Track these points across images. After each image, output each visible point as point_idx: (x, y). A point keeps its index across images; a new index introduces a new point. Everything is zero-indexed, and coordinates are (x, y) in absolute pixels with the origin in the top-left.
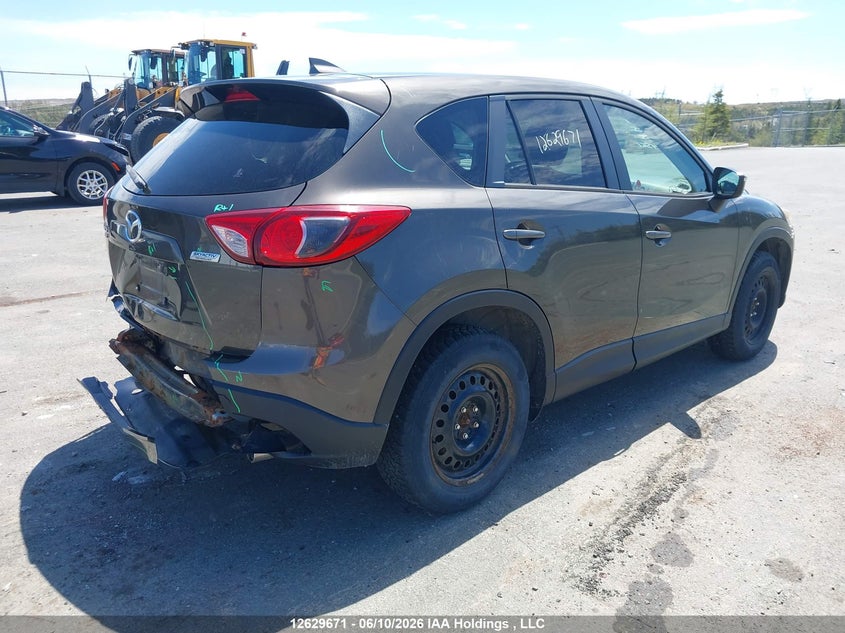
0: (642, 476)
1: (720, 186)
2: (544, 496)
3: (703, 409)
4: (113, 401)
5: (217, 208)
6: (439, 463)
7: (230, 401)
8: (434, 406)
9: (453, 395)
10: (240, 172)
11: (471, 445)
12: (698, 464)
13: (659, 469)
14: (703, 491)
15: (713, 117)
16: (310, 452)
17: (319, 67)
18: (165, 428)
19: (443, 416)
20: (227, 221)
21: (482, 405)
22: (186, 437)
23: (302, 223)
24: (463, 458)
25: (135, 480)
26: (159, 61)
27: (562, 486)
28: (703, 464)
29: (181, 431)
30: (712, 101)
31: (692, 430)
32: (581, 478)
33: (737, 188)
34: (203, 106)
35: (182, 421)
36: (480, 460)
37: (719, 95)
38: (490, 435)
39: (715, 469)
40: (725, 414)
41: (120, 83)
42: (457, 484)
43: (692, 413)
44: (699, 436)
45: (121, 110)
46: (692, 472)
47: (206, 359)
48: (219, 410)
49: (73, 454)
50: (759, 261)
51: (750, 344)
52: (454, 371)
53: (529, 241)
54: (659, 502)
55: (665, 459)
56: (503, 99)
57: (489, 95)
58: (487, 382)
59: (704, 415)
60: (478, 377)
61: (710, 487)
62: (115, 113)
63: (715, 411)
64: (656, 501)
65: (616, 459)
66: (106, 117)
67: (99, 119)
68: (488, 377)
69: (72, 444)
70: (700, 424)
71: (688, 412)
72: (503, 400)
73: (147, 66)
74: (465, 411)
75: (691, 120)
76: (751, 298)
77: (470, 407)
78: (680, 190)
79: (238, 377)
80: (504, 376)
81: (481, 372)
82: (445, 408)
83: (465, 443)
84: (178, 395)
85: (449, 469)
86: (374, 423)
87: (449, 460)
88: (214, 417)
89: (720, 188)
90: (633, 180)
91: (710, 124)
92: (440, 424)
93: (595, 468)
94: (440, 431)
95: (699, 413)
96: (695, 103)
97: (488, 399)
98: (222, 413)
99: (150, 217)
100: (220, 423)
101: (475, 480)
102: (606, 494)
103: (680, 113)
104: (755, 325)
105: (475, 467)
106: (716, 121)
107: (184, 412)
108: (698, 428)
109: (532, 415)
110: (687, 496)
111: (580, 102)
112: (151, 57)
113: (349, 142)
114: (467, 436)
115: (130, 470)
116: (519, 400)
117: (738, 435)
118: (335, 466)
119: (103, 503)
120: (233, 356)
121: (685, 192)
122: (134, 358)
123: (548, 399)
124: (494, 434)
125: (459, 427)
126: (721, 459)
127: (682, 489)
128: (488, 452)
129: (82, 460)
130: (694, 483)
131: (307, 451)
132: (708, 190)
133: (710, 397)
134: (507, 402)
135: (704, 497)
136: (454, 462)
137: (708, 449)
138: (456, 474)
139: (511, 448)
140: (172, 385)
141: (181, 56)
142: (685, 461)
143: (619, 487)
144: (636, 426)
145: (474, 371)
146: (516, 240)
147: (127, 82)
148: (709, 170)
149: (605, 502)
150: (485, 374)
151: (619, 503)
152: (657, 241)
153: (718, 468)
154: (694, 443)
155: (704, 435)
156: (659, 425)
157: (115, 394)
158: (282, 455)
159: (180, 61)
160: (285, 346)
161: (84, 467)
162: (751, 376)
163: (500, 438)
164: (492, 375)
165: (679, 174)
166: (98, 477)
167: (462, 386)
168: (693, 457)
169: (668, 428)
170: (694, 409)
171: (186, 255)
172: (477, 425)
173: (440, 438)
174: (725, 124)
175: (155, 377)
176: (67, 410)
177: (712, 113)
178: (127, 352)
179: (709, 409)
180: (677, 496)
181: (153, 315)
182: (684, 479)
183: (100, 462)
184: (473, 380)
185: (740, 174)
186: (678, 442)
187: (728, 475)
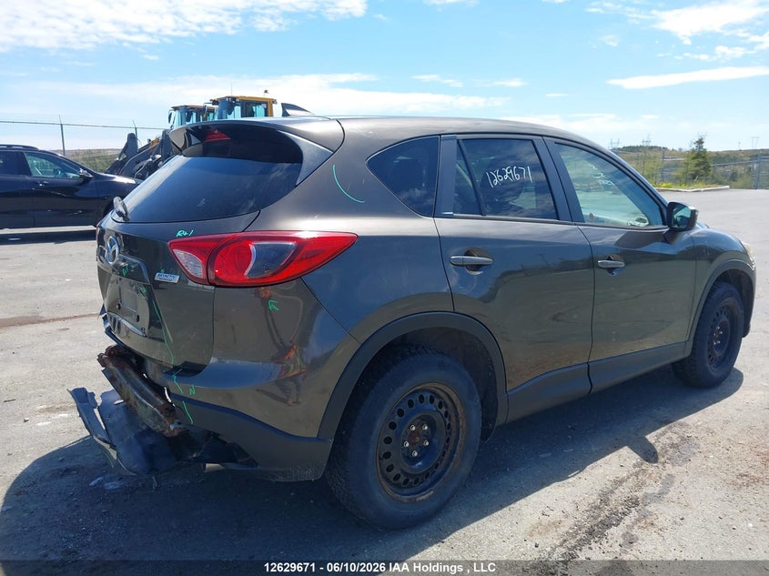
0: (594, 499)
1: (674, 220)
2: (494, 515)
3: (664, 433)
4: (96, 411)
5: (179, 234)
6: (387, 480)
7: (185, 413)
8: (380, 423)
9: (401, 413)
10: (203, 202)
11: (420, 463)
12: (652, 488)
13: (612, 492)
14: (655, 517)
15: (696, 161)
16: (257, 464)
17: (289, 111)
18: (135, 437)
19: (391, 433)
20: (185, 245)
21: (432, 425)
22: (152, 447)
23: (252, 248)
24: (412, 476)
25: (110, 486)
26: (194, 114)
27: (513, 505)
28: (658, 489)
29: (149, 440)
30: (694, 147)
31: (650, 455)
32: (533, 498)
33: (690, 221)
34: (190, 145)
35: (149, 430)
36: (428, 478)
37: (700, 142)
38: (440, 454)
39: (669, 495)
40: (684, 440)
41: (159, 134)
42: (405, 501)
43: (651, 438)
44: (656, 461)
45: (158, 156)
46: (646, 496)
47: (167, 373)
48: (177, 421)
49: (60, 459)
50: (719, 291)
51: (714, 372)
52: (401, 388)
53: (477, 267)
54: (609, 526)
55: (618, 482)
56: (455, 138)
57: (440, 135)
58: (437, 401)
59: (664, 440)
60: (427, 396)
61: (663, 513)
62: (153, 159)
63: (675, 436)
64: (606, 525)
65: (570, 480)
66: (145, 163)
67: (140, 165)
68: (439, 397)
69: (62, 451)
70: (658, 449)
71: (648, 437)
72: (453, 419)
73: (184, 119)
74: (414, 428)
75: (676, 165)
76: (713, 327)
77: (420, 425)
78: (637, 223)
79: (191, 390)
80: (454, 396)
81: (429, 391)
82: (393, 426)
83: (414, 460)
84: (146, 406)
85: (398, 486)
86: (318, 438)
87: (397, 477)
88: (172, 427)
89: (676, 222)
90: (585, 213)
91: (692, 168)
92: (388, 440)
93: (548, 489)
94: (387, 448)
95: (658, 437)
96: (680, 149)
97: (438, 418)
98: (179, 423)
99: (130, 243)
100: (176, 433)
101: (424, 497)
102: (556, 515)
103: (664, 158)
104: (718, 354)
105: (427, 484)
106: (698, 165)
107: (150, 422)
108: (655, 453)
109: (485, 434)
110: (638, 520)
111: (532, 141)
112: (187, 111)
113: (303, 174)
114: (416, 454)
115: (107, 476)
116: (469, 419)
117: (696, 461)
118: (281, 479)
119: (77, 506)
120: (189, 370)
121: (642, 225)
122: (116, 370)
123: (501, 419)
124: (444, 453)
125: (407, 445)
126: (676, 484)
127: (634, 514)
128: (438, 471)
129: (67, 465)
130: (647, 508)
131: (253, 463)
132: (664, 224)
133: (671, 422)
134: (458, 421)
135: (655, 522)
136: (402, 480)
137: (664, 473)
138: (406, 491)
139: (462, 466)
140: (143, 397)
141: (212, 111)
142: (640, 485)
143: (570, 509)
144: (594, 449)
145: (424, 390)
146: (463, 266)
147: (165, 134)
148: (664, 206)
149: (554, 523)
150: (434, 393)
151: (567, 525)
152: (611, 270)
153: (672, 493)
154: (651, 468)
155: (662, 459)
156: (616, 447)
157: (99, 405)
158: (231, 466)
159: (211, 115)
160: (239, 362)
161: (68, 471)
162: (715, 403)
163: (451, 458)
164: (442, 394)
165: (637, 209)
166: (78, 482)
167: (411, 404)
168: (648, 481)
169: (625, 451)
170: (654, 434)
171: (152, 276)
172: (427, 444)
173: (387, 455)
174: (707, 169)
175: (131, 388)
176: (64, 418)
177: (694, 158)
178: (111, 366)
179: (669, 434)
180: (627, 520)
181: (128, 331)
182: (636, 503)
183: (83, 467)
184: (422, 398)
185: (692, 208)
186: (635, 466)
187: (682, 500)
